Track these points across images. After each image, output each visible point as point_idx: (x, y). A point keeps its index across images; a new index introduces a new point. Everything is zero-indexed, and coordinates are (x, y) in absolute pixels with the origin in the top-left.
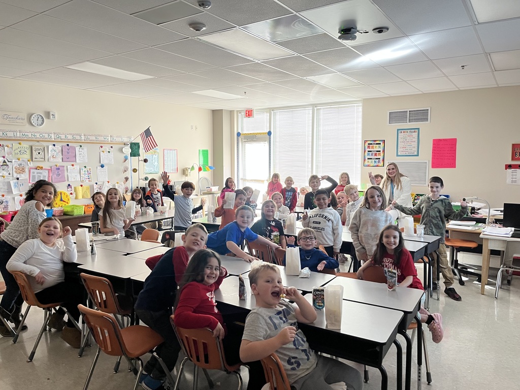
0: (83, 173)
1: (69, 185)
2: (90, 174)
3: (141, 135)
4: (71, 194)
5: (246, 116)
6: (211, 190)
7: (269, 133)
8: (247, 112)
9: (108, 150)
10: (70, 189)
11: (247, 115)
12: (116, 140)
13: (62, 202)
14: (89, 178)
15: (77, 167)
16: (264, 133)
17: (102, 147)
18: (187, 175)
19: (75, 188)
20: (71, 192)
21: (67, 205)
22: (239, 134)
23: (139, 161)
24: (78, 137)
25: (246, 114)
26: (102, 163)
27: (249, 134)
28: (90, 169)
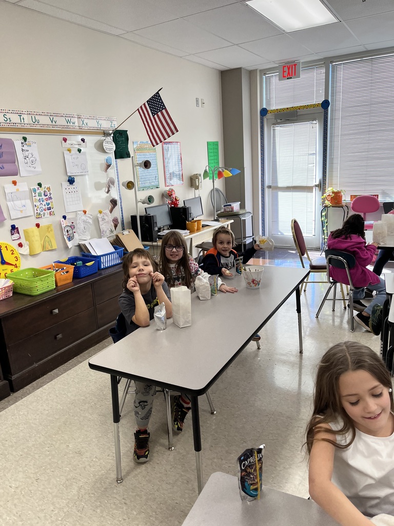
0: (38, 198)
1: (13, 228)
2: (50, 198)
3: (140, 110)
4: (20, 245)
5: (284, 77)
6: (232, 208)
7: (325, 104)
8: (286, 69)
9: (78, 147)
10: (16, 236)
11: (286, 74)
12: (90, 125)
13: (5, 266)
14: (49, 209)
15: (23, 187)
16: (314, 106)
17: (65, 140)
18: (197, 188)
19: (25, 232)
20: (19, 242)
21: (15, 270)
22: (264, 112)
23: (134, 166)
24: (15, 119)
25: (284, 72)
26: (69, 174)
27: (283, 109)
28: (49, 189)
